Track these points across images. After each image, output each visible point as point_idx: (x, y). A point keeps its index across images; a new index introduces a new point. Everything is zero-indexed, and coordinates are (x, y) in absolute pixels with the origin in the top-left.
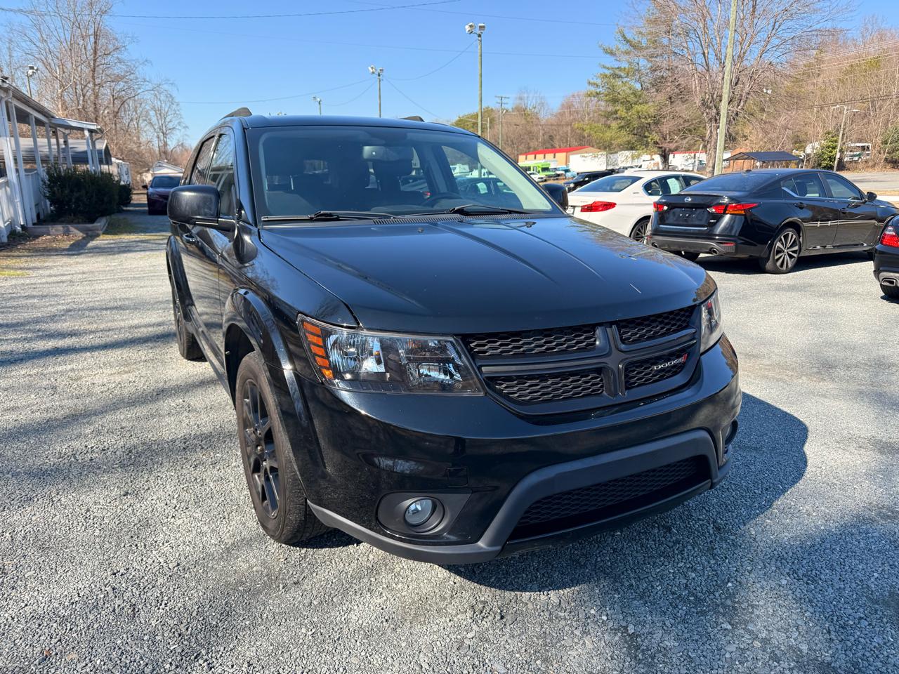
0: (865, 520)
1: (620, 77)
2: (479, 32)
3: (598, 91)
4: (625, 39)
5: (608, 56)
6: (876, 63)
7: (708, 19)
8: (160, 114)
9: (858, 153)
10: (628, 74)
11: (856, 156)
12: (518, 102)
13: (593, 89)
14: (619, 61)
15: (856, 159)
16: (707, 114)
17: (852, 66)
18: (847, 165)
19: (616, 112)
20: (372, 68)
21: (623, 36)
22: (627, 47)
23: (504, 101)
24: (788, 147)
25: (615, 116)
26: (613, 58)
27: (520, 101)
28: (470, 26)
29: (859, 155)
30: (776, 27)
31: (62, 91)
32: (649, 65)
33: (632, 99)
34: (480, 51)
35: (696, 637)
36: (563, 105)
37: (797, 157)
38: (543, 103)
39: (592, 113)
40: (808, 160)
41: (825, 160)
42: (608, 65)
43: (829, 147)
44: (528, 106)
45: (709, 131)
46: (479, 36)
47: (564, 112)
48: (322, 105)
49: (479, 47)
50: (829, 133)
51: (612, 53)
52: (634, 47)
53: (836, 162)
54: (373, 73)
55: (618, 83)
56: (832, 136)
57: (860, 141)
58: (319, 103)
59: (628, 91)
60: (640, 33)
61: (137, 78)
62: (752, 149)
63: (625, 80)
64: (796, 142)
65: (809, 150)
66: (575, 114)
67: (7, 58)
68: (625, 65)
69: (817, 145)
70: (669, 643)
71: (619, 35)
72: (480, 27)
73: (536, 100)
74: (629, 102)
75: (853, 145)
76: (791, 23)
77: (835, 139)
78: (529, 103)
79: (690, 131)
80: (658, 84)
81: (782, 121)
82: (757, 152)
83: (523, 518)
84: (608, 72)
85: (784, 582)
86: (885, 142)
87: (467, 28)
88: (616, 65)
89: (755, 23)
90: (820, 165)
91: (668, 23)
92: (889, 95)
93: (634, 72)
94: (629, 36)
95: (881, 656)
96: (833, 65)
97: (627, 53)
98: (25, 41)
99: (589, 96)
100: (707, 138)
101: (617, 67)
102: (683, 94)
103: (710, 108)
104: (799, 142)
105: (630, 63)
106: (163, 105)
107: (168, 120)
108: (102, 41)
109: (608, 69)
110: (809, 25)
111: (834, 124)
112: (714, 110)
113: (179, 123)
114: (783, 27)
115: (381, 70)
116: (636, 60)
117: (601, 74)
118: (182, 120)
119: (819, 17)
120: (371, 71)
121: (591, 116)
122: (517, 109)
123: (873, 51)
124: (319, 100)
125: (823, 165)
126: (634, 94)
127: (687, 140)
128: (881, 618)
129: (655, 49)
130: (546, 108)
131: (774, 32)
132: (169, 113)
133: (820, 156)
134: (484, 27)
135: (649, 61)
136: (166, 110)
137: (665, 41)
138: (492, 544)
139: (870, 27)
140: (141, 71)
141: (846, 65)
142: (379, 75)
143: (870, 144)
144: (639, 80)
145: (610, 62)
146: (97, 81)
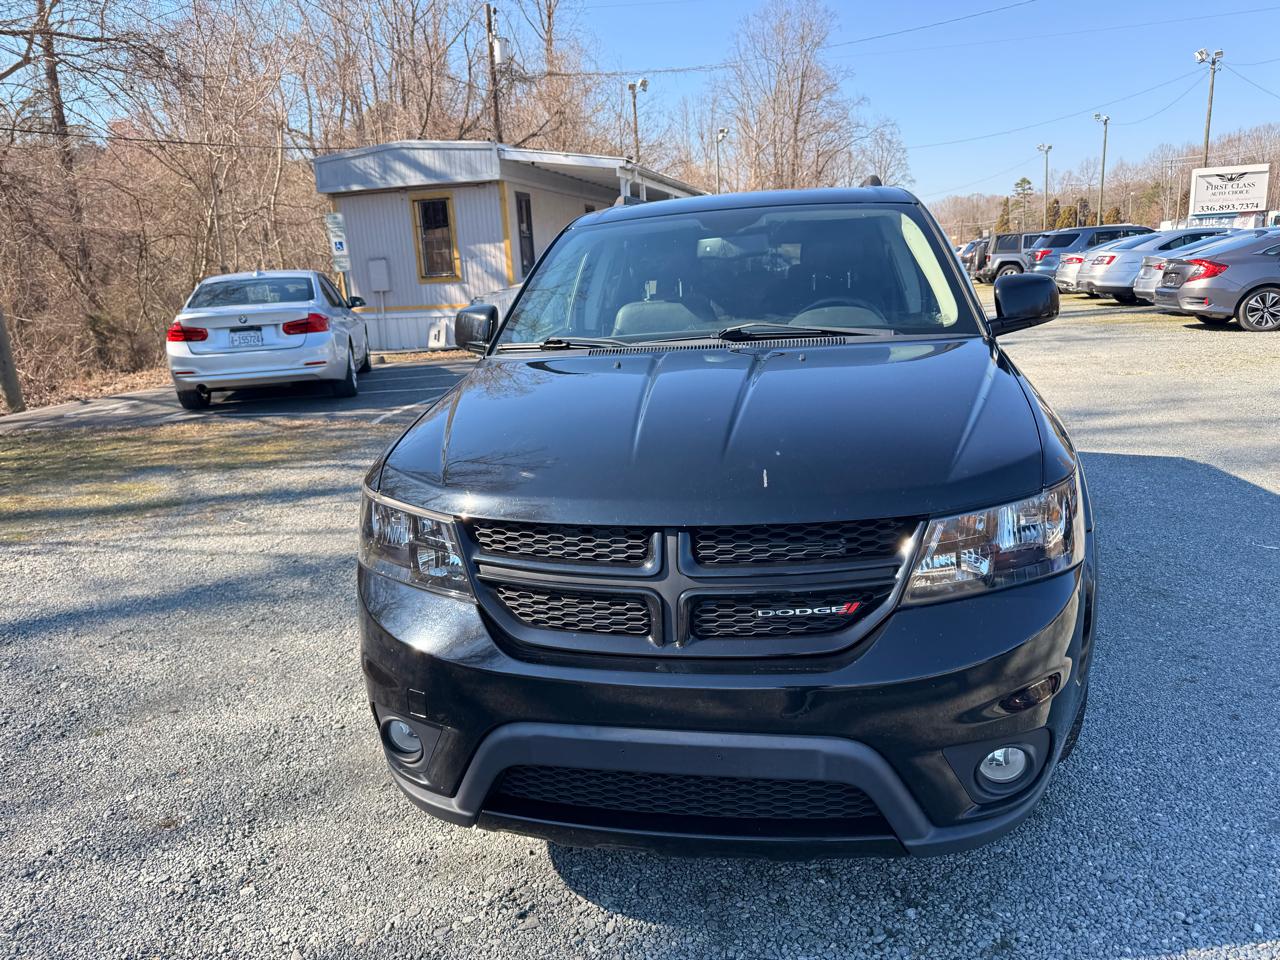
8: (880, 168)
20: (1201, 53)
31: (758, 154)
54: (1203, 61)
58: (1105, 124)
61: (849, 124)
67: (710, 121)
98: (727, 98)
106: (885, 155)
107: (889, 173)
108: (810, 84)
113: (904, 177)
118: (908, 172)
120: (1200, 58)
132: (892, 164)
136: (889, 160)
140: (855, 114)
146: (800, 135)
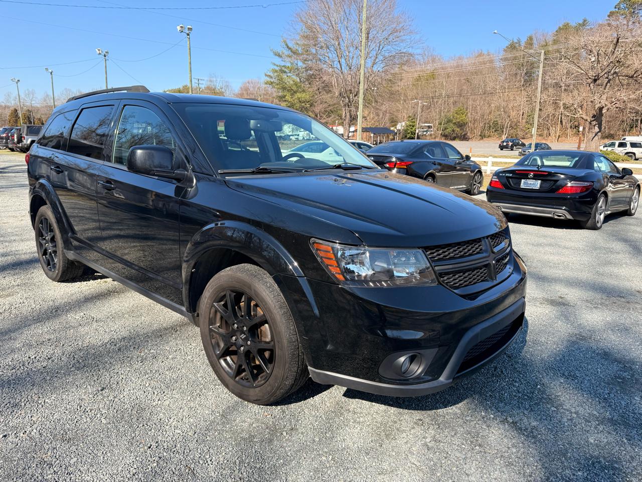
0: (574, 343)
1: (285, 72)
2: (188, 32)
3: (272, 81)
4: (288, 47)
5: (277, 57)
6: (433, 76)
7: (341, 40)
9: (426, 130)
10: (291, 70)
11: (425, 131)
12: (209, 83)
13: (268, 79)
14: (285, 61)
15: (425, 133)
16: (343, 101)
17: (419, 76)
18: (421, 137)
19: (284, 97)
20: (99, 50)
21: (287, 45)
22: (289, 52)
23: (200, 82)
24: (387, 125)
25: (284, 99)
26: (280, 59)
27: (210, 83)
28: (181, 27)
29: (426, 131)
30: (381, 48)
32: (304, 66)
33: (294, 88)
34: (188, 46)
35: (544, 418)
36: (241, 88)
37: (393, 131)
38: (227, 86)
39: (262, 95)
40: (399, 134)
41: (409, 133)
42: (278, 64)
43: (410, 126)
44: (217, 86)
45: (344, 113)
46: (188, 35)
47: (243, 94)
48: (53, 76)
49: (188, 43)
50: (410, 117)
51: (279, 56)
52: (294, 53)
53: (416, 135)
54: (100, 54)
55: (284, 76)
56: (412, 119)
57: (426, 122)
58: (51, 73)
59: (292, 82)
60: (298, 44)
62: (367, 125)
63: (289, 74)
64: (392, 122)
65: (399, 127)
66: (251, 95)
68: (289, 65)
69: (403, 124)
70: (534, 424)
71: (283, 44)
72: (189, 28)
73: (222, 83)
74: (293, 90)
75: (423, 125)
76: (389, 47)
77: (414, 120)
78: (217, 84)
79: (332, 112)
80: (310, 79)
81: (383, 108)
82: (370, 128)
83: (466, 357)
84: (277, 68)
85: (562, 381)
86: (440, 124)
87: (179, 28)
88: (283, 64)
89: (369, 45)
90: (406, 136)
91: (315, 38)
92: (441, 95)
93: (295, 70)
94: (290, 45)
95: (630, 410)
96: (409, 75)
97: (290, 57)
99: (266, 83)
100: (343, 117)
101: (283, 65)
102: (327, 88)
103: (344, 97)
104: (394, 122)
105: (292, 64)
109: (277, 66)
110: (399, 49)
111: (413, 111)
112: (347, 99)
114: (384, 49)
115: (106, 52)
116: (296, 62)
117: (273, 69)
119: (405, 45)
120: (98, 52)
121: (262, 97)
122: (208, 88)
123: (430, 67)
124: (50, 71)
125: (408, 137)
126: (296, 84)
127: (331, 118)
128: (617, 392)
129: (307, 55)
130: (230, 90)
131: (379, 51)
133: (406, 131)
134: (191, 29)
135: (304, 63)
137: (314, 51)
138: (448, 378)
139: (427, 54)
141: (416, 75)
142: (105, 56)
143: (432, 125)
144: (298, 75)
145: (278, 61)
